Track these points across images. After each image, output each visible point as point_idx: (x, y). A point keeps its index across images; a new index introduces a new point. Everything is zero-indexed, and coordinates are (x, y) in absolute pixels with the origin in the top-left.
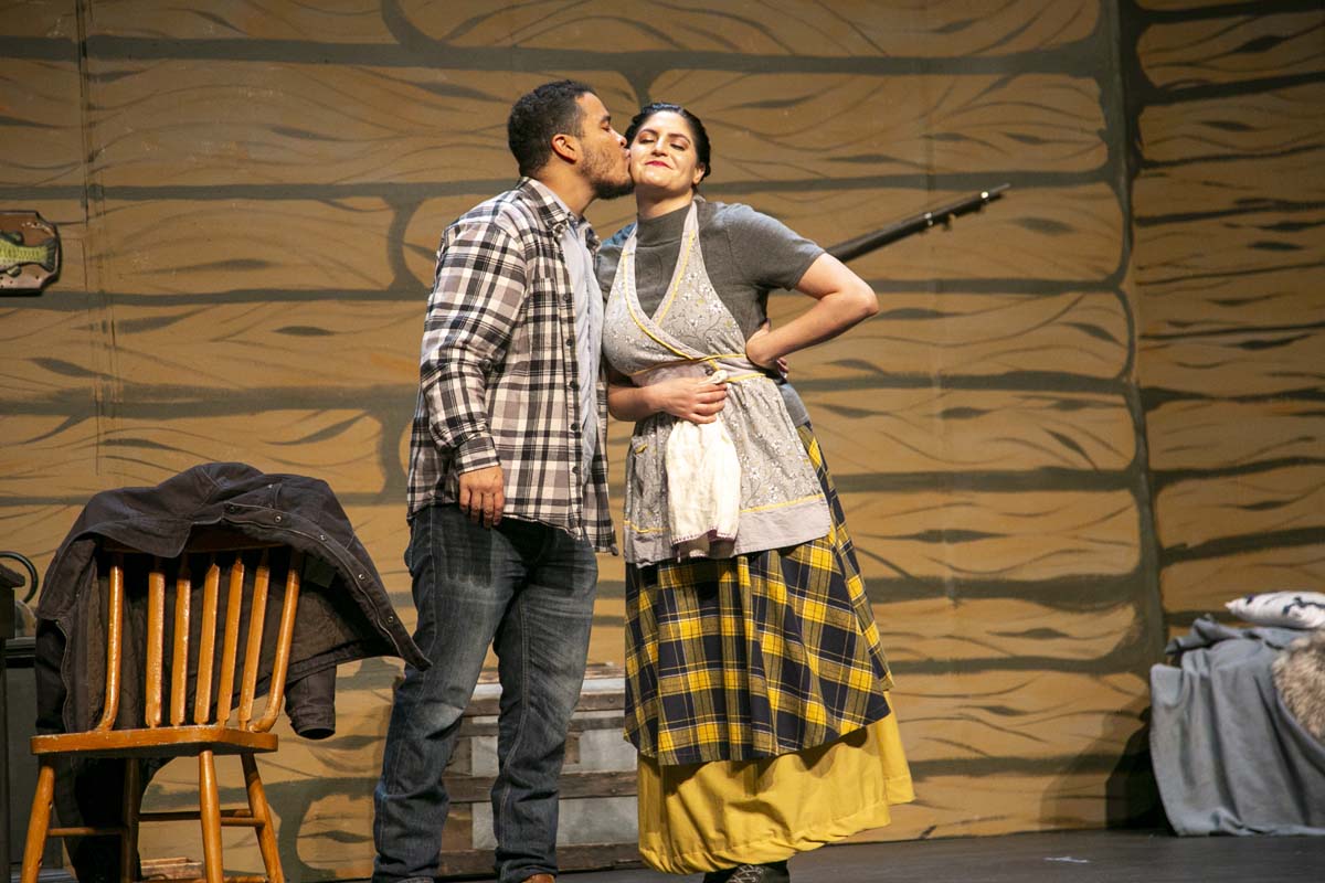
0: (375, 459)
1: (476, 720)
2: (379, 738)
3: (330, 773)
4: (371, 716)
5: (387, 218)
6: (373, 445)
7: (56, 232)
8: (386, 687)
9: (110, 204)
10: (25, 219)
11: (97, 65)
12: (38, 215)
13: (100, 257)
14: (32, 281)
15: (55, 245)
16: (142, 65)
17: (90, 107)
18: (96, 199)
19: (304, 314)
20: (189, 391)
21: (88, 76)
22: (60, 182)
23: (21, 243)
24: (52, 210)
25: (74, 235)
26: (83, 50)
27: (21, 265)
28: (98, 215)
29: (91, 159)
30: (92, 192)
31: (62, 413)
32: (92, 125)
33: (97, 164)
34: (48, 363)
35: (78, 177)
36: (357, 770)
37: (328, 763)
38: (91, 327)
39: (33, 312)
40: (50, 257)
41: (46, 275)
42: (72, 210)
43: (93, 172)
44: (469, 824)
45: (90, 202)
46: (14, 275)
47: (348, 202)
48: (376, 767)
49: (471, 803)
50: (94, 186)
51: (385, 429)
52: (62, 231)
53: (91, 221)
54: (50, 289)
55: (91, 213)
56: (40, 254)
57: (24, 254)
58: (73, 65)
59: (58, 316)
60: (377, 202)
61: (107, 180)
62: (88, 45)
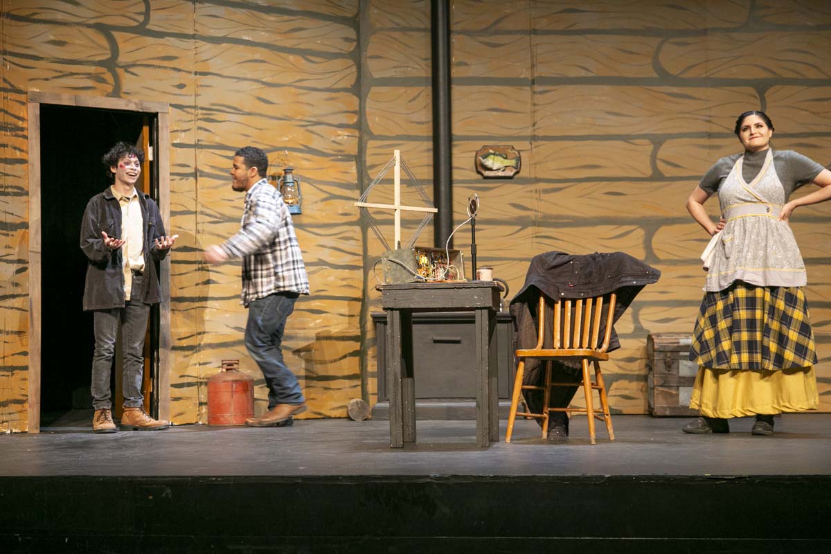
0: (641, 246)
1: (681, 354)
2: (641, 359)
3: (621, 372)
4: (638, 350)
5: (651, 147)
6: (641, 241)
7: (519, 153)
8: (644, 338)
9: (540, 142)
10: (508, 149)
11: (538, 88)
12: (513, 147)
13: (535, 164)
14: (510, 173)
15: (519, 159)
16: (554, 88)
17: (535, 105)
18: (535, 141)
19: (615, 187)
20: (568, 217)
21: (534, 93)
22: (522, 134)
23: (506, 158)
24: (518, 145)
25: (526, 155)
26: (533, 82)
27: (506, 167)
28: (536, 147)
29: (534, 125)
30: (534, 138)
31: (519, 225)
32: (534, 112)
33: (536, 127)
34: (515, 206)
35: (528, 132)
36: (631, 371)
37: (620, 367)
38: (531, 191)
39: (509, 185)
40: (517, 163)
41: (515, 171)
42: (525, 145)
43: (534, 130)
44: (677, 395)
45: (533, 142)
46: (503, 171)
47: (635, 141)
48: (640, 370)
49: (678, 387)
50: (534, 136)
51: (646, 234)
52: (522, 154)
53: (534, 150)
54: (517, 176)
55: (533, 146)
56: (513, 162)
57: (507, 162)
58: (529, 88)
59: (520, 187)
60: (646, 141)
61: (540, 133)
62: (535, 81)
